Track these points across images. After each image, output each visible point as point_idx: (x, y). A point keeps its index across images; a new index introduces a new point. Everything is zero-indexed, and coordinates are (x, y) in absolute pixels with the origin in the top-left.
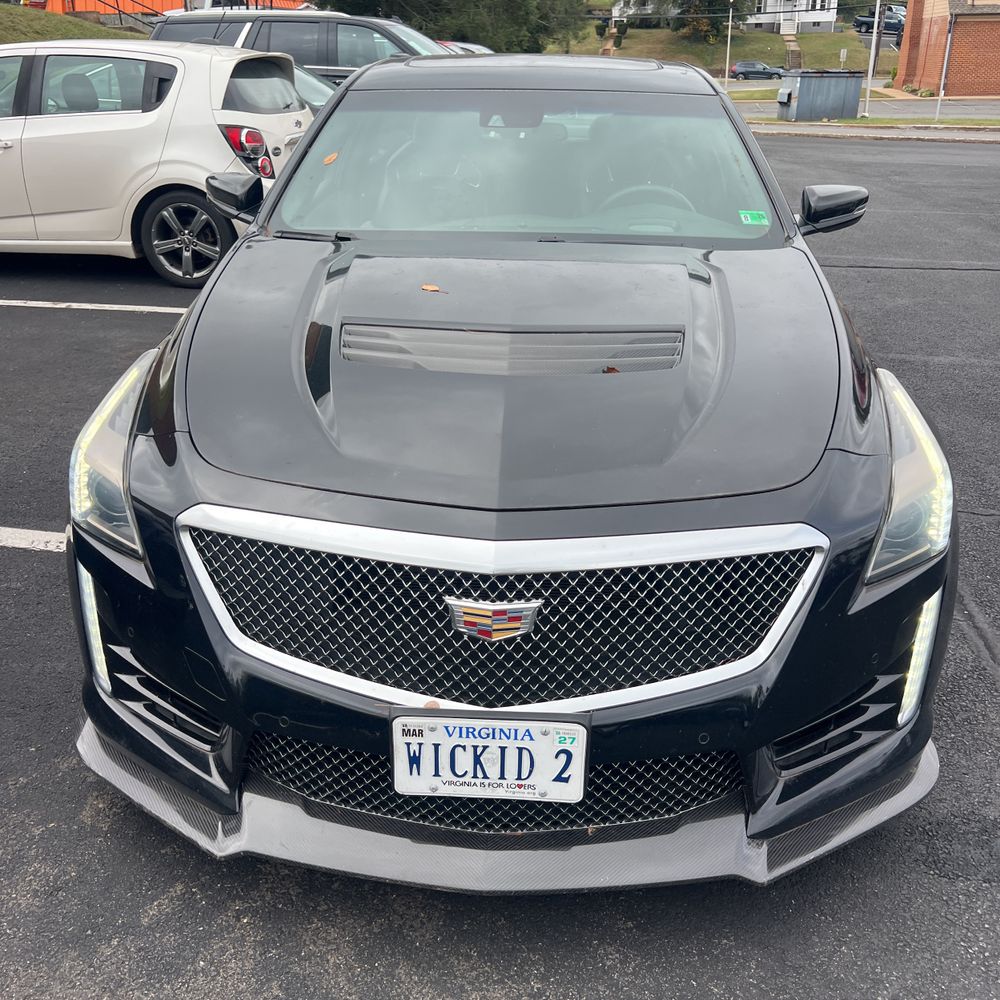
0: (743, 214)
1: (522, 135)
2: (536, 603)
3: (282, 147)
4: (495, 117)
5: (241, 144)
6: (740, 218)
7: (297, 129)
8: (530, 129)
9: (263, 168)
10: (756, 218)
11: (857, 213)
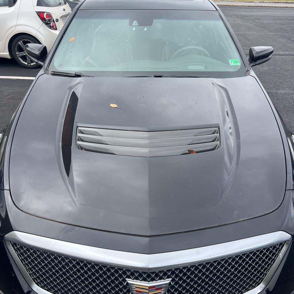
0: (230, 61)
1: (146, 29)
2: (167, 281)
3: (59, 19)
4: (135, 22)
5: (44, 18)
6: (229, 62)
7: (64, 12)
8: (148, 27)
9: (53, 26)
10: (235, 62)
11: (270, 57)
